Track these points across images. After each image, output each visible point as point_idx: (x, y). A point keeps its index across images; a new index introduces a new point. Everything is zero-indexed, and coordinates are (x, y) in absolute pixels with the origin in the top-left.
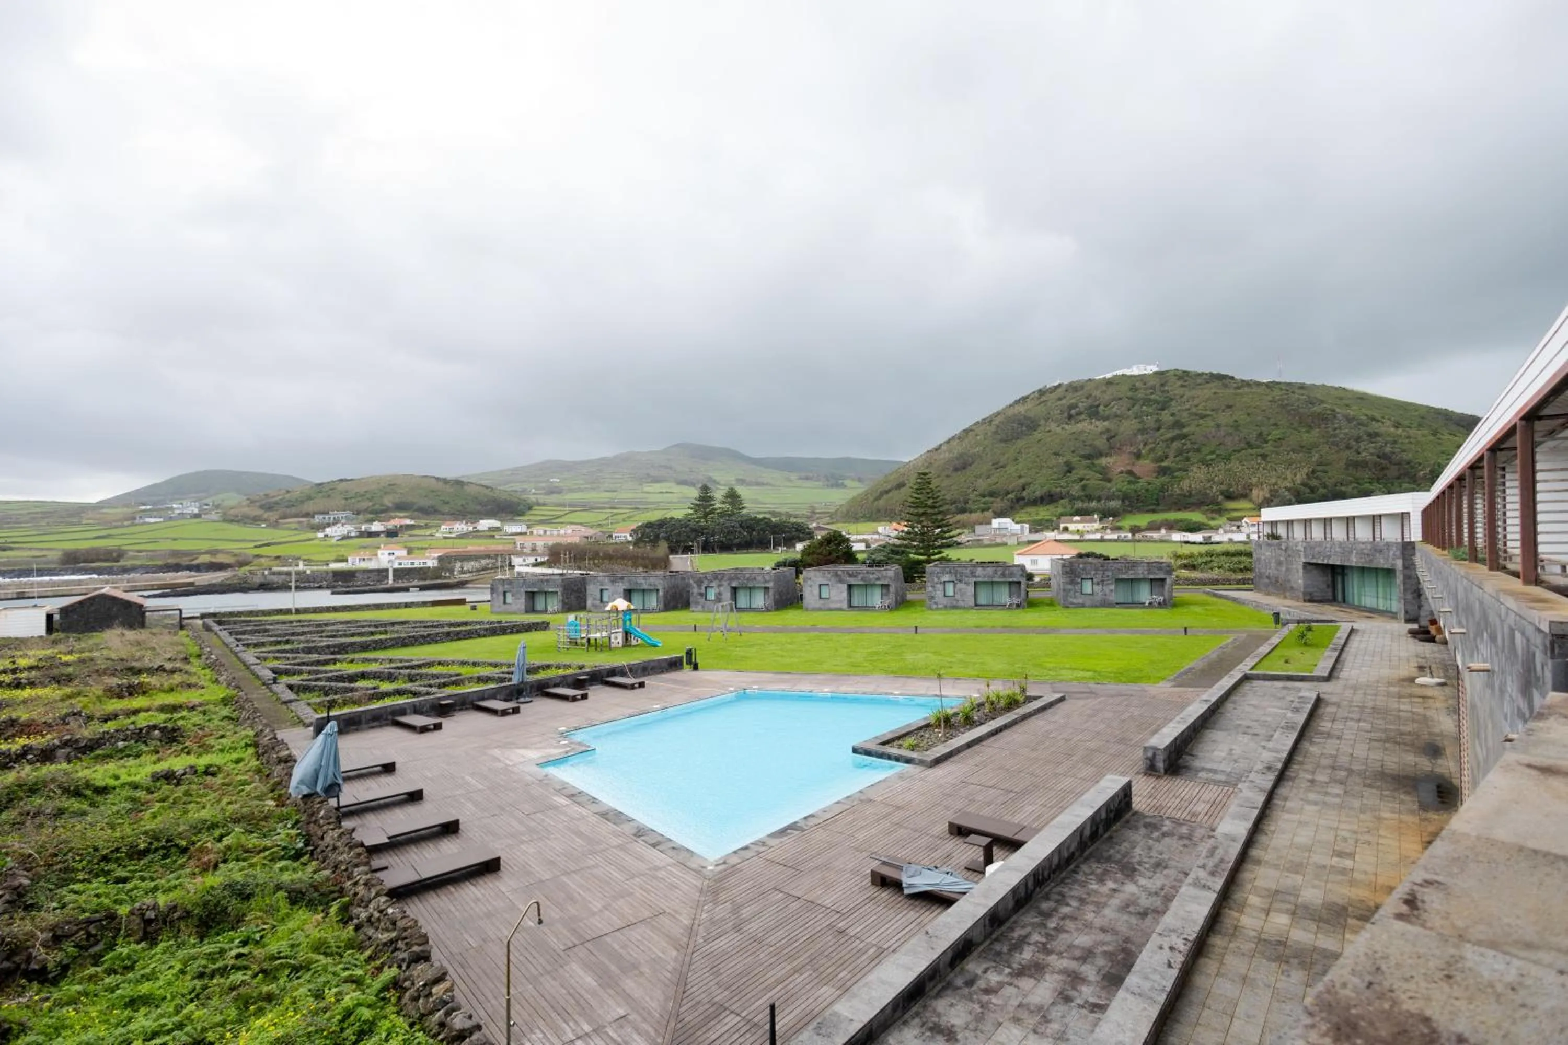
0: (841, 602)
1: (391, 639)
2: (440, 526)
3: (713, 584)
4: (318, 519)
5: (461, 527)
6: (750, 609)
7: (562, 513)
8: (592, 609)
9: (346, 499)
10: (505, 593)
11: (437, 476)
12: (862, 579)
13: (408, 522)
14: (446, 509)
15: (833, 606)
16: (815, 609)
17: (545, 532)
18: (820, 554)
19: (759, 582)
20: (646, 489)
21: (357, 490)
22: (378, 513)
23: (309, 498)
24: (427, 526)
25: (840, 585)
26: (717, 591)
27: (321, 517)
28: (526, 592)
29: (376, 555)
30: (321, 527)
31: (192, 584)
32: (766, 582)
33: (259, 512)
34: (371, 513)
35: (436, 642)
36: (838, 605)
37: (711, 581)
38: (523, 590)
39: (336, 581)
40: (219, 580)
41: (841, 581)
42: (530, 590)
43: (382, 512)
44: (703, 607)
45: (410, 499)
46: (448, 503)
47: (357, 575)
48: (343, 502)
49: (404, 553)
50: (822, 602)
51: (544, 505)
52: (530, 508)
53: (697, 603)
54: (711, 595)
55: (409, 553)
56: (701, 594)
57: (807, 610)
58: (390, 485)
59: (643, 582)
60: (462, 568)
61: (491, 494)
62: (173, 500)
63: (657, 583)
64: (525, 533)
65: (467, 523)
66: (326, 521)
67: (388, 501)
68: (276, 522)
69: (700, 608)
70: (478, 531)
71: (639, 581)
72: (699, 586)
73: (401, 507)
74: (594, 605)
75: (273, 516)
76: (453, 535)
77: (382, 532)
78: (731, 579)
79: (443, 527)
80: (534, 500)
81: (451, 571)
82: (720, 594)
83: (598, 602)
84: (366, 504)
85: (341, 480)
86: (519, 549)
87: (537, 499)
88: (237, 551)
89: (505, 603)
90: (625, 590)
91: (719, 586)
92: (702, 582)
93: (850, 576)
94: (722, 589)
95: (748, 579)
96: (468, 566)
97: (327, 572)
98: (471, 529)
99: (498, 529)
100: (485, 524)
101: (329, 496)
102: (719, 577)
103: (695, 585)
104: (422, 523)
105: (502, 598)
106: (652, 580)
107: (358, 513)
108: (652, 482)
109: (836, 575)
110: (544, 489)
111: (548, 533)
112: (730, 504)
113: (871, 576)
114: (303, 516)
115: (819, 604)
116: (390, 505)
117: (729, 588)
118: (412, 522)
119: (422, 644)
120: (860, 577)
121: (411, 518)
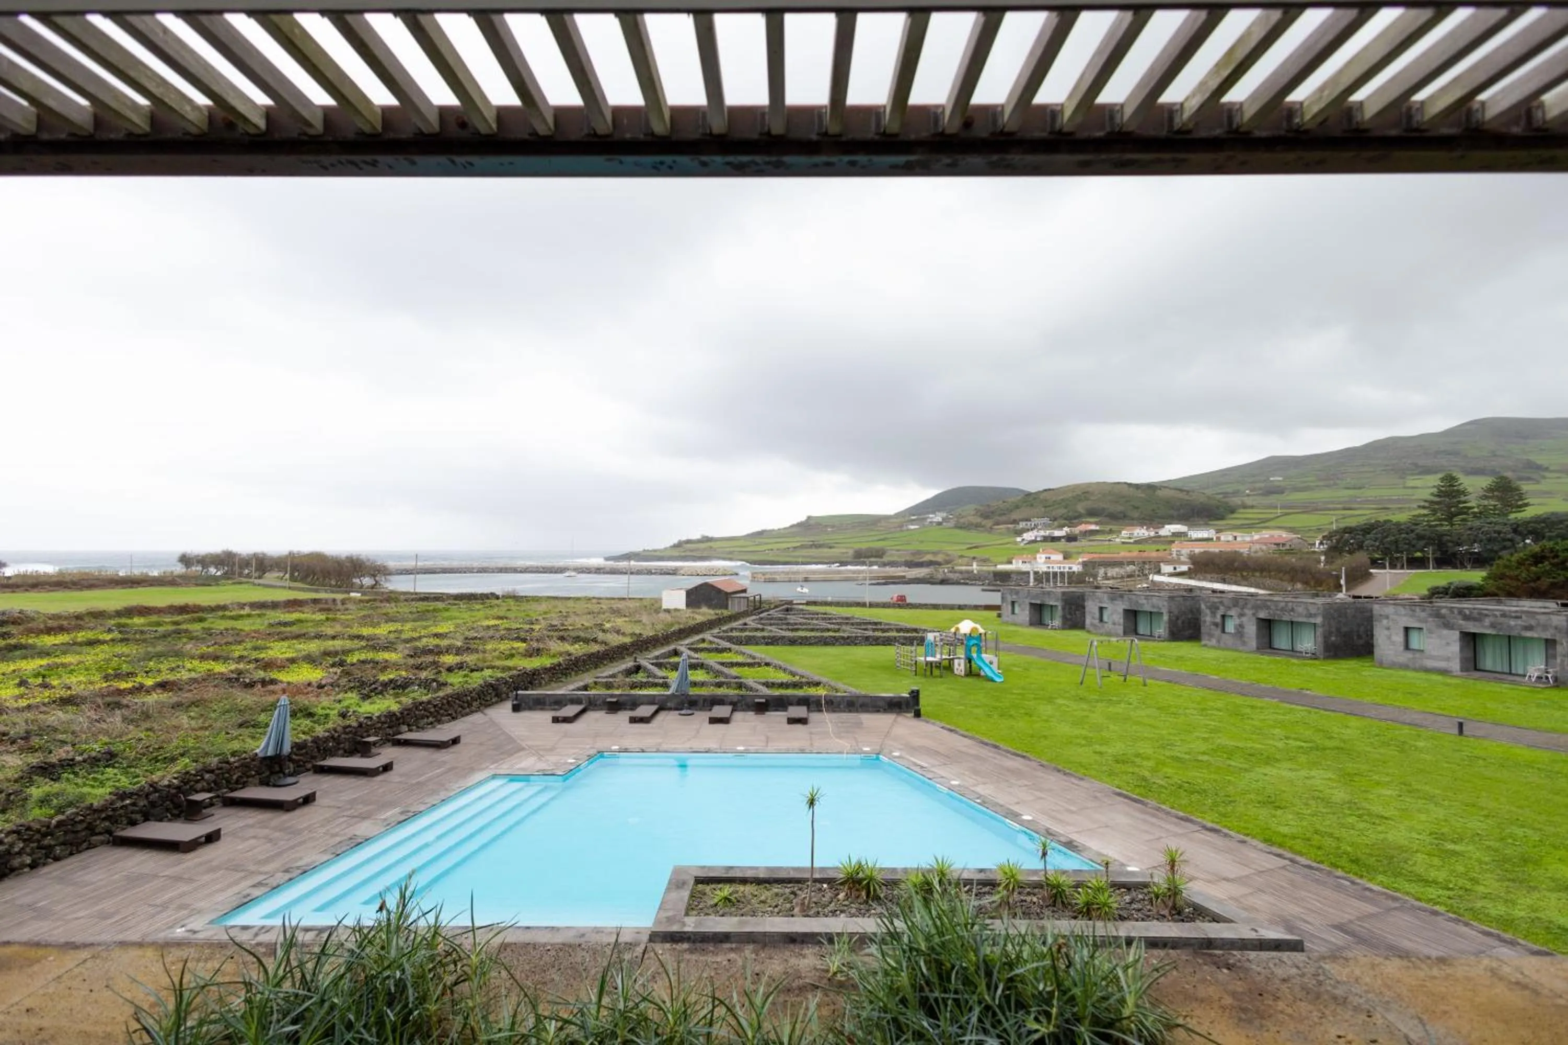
0: (1448, 659)
1: (815, 637)
2: (1120, 532)
3: (1232, 612)
4: (1022, 525)
5: (1141, 532)
6: (1293, 652)
7: (1272, 516)
8: (1091, 629)
9: (1045, 507)
10: (1013, 603)
11: (1129, 481)
12: (1493, 626)
13: (1093, 527)
14: (1136, 514)
15: (1430, 663)
16: (1394, 666)
17: (1235, 538)
18: (1516, 578)
19: (1300, 615)
20: (1411, 483)
21: (1054, 499)
22: (1072, 519)
23: (1017, 507)
24: (1111, 532)
25: (1445, 632)
26: (1237, 621)
27: (1024, 523)
28: (1031, 604)
29: (1035, 558)
30: (1019, 533)
31: (904, 577)
32: (1311, 615)
33: (979, 520)
34: (1066, 519)
35: (856, 644)
36: (1442, 665)
37: (1229, 608)
38: (1027, 601)
39: (996, 580)
40: (922, 575)
41: (1448, 626)
42: (1033, 602)
43: (1075, 518)
44: (1219, 641)
45: (1102, 505)
46: (1137, 508)
47: (1012, 576)
48: (1043, 509)
49: (1060, 557)
50: (1409, 655)
51: (1252, 507)
52: (1233, 511)
53: (1211, 636)
54: (1230, 627)
55: (1065, 558)
56: (1216, 625)
57: (1381, 665)
58: (1084, 493)
59: (1145, 601)
60: (1106, 574)
61: (1187, 497)
62: (929, 513)
63: (1160, 604)
64: (1212, 539)
65: (1147, 529)
66: (1029, 527)
67: (1081, 508)
68: (991, 528)
69: (1214, 642)
70: (1160, 537)
71: (1140, 602)
72: (1214, 614)
73: (1092, 513)
74: (1092, 624)
75: (988, 523)
76: (1132, 541)
77: (1063, 537)
78: (1256, 608)
79: (1123, 532)
80: (1239, 503)
81: (1095, 576)
82: (1241, 626)
83: (1097, 622)
84: (1062, 511)
85: (1045, 490)
86: (1174, 555)
87: (1243, 502)
88: (950, 553)
89: (1013, 613)
90: (1126, 612)
91: (1241, 615)
92: (1218, 608)
93: (1467, 618)
94: (1244, 619)
95: (1282, 609)
96: (1112, 572)
97: (989, 572)
98: (1152, 534)
99: (1184, 534)
100: (1169, 529)
101: (1032, 505)
102: (1241, 603)
103: (1208, 612)
104: (1107, 528)
105: (1010, 607)
106: (1155, 600)
107: (1055, 519)
108: (1420, 474)
109: (1438, 615)
110: (1260, 489)
111: (1238, 539)
112: (1499, 499)
113: (1512, 623)
114: (1011, 523)
115: (1405, 657)
116: (1083, 511)
117: (1254, 621)
118: (1098, 528)
119: (843, 645)
120: (1487, 622)
121: (1096, 523)
